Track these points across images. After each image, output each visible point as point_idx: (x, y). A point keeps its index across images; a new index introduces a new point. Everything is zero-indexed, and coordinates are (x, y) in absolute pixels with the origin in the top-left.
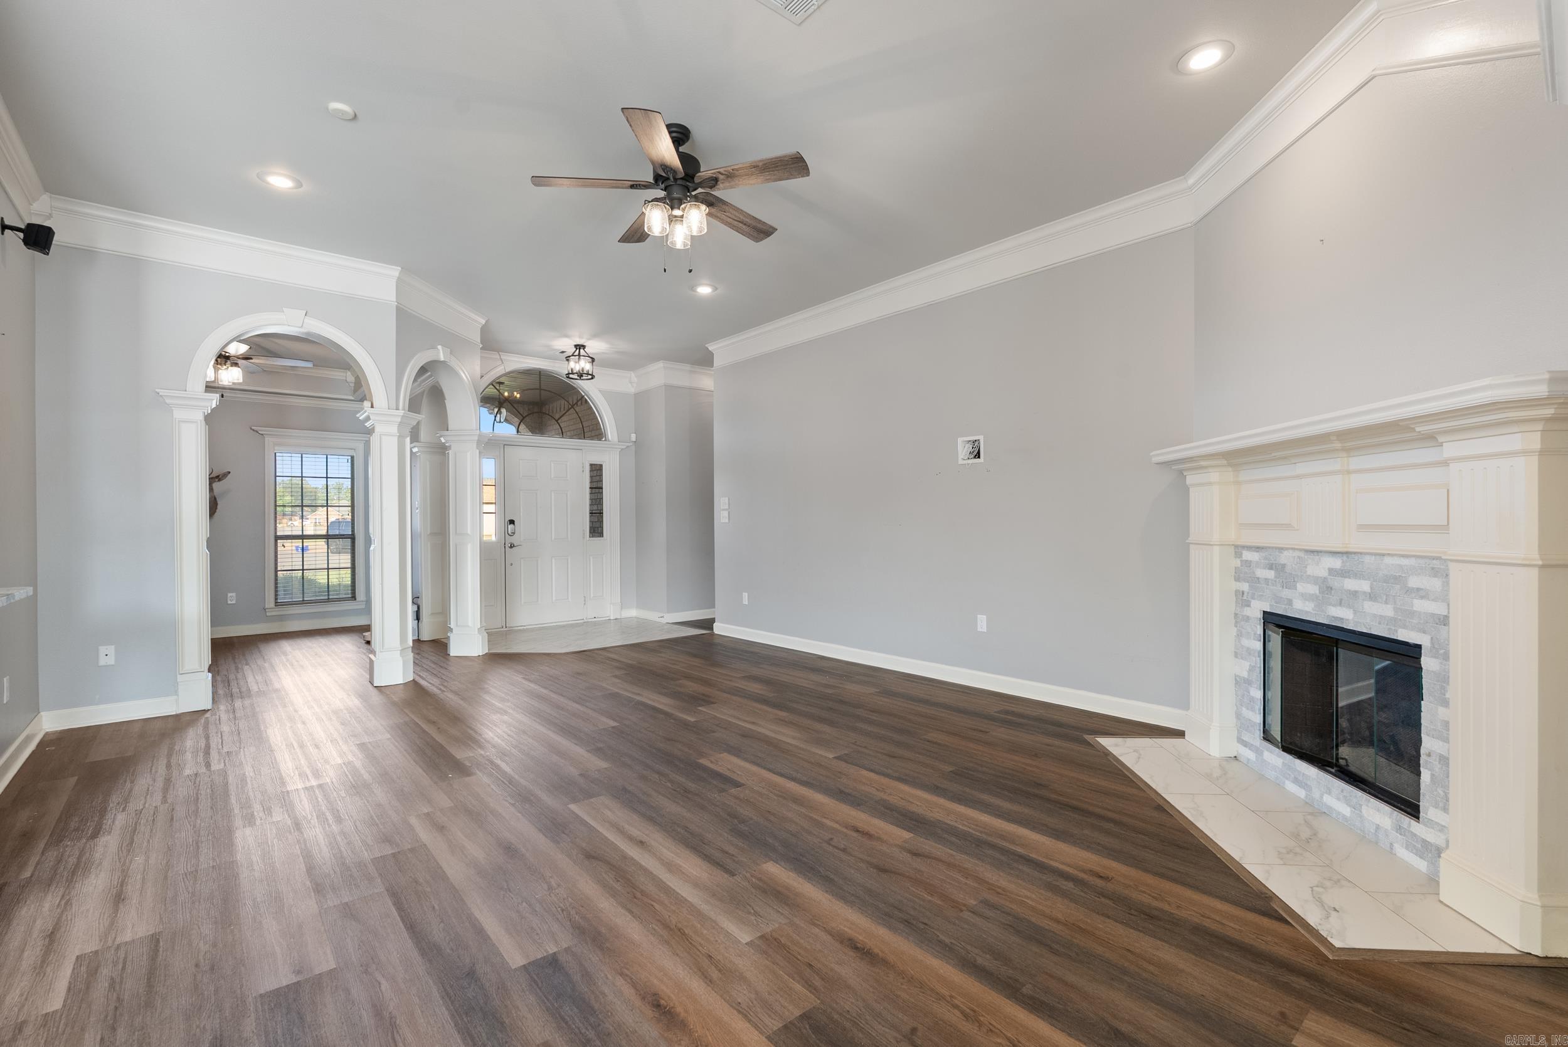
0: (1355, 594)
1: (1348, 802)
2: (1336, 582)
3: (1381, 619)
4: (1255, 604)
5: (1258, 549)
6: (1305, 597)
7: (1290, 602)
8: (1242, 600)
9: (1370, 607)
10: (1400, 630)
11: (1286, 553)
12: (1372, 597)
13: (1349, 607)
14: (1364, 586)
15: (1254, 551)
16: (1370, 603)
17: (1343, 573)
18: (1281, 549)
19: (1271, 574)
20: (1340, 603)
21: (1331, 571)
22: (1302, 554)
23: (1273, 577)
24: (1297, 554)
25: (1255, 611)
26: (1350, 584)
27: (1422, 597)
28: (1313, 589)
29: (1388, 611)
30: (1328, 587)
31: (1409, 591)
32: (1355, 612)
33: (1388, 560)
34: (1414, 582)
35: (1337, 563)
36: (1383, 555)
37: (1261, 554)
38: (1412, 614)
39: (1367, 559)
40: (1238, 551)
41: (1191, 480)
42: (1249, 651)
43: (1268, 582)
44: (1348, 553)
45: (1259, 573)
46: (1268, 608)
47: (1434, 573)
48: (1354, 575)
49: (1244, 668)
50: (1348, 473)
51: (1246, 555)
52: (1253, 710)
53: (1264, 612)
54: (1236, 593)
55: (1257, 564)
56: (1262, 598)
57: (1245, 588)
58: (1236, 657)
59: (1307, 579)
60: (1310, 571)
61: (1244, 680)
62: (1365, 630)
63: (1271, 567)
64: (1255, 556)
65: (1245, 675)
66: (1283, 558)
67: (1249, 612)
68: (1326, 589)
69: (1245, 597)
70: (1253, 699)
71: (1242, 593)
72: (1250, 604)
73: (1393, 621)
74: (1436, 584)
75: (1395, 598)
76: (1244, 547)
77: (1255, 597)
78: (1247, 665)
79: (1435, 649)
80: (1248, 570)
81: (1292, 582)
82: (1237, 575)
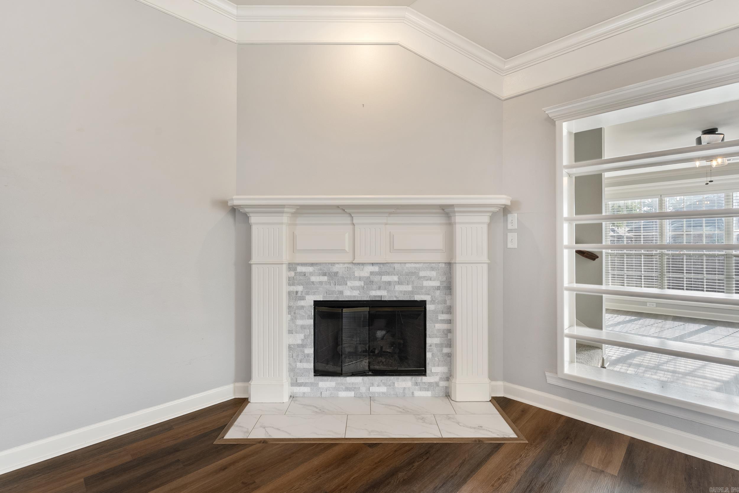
0: (389, 283)
1: (385, 384)
2: (376, 279)
3: (405, 292)
4: (307, 297)
5: (312, 264)
6: (353, 288)
7: (341, 292)
8: (294, 296)
9: (398, 288)
10: (415, 296)
11: (337, 266)
12: (400, 283)
13: (385, 289)
14: (395, 278)
15: (309, 266)
16: (399, 286)
17: (380, 274)
18: (333, 264)
19: (325, 279)
20: (379, 288)
21: (372, 273)
22: (350, 266)
23: (326, 280)
24: (346, 265)
25: (309, 302)
26: (385, 278)
27: (427, 280)
28: (357, 283)
29: (409, 288)
30: (370, 282)
31: (420, 278)
32: (388, 292)
33: (407, 265)
34: (422, 274)
35: (376, 269)
36: (405, 263)
37: (316, 267)
38: (422, 287)
39: (395, 265)
40: (292, 266)
41: (253, 219)
42: (303, 327)
43: (321, 283)
44: (383, 264)
45: (313, 279)
46: (320, 298)
47: (432, 269)
48: (388, 274)
49: (298, 338)
50: (386, 224)
51: (300, 269)
52: (308, 361)
53: (315, 301)
54: (289, 293)
55: (311, 274)
56: (314, 293)
57: (300, 288)
58: (290, 332)
59: (355, 279)
60: (357, 274)
61: (298, 346)
62: (395, 299)
63: (324, 274)
64: (310, 269)
65: (300, 342)
66: (335, 269)
67: (302, 303)
68: (369, 282)
69: (299, 294)
70: (308, 355)
71: (297, 292)
72: (303, 298)
73: (412, 292)
74: (433, 274)
75: (413, 282)
76: (298, 264)
77: (308, 293)
78: (302, 336)
79: (433, 302)
80: (301, 278)
81: (343, 281)
82: (291, 282)
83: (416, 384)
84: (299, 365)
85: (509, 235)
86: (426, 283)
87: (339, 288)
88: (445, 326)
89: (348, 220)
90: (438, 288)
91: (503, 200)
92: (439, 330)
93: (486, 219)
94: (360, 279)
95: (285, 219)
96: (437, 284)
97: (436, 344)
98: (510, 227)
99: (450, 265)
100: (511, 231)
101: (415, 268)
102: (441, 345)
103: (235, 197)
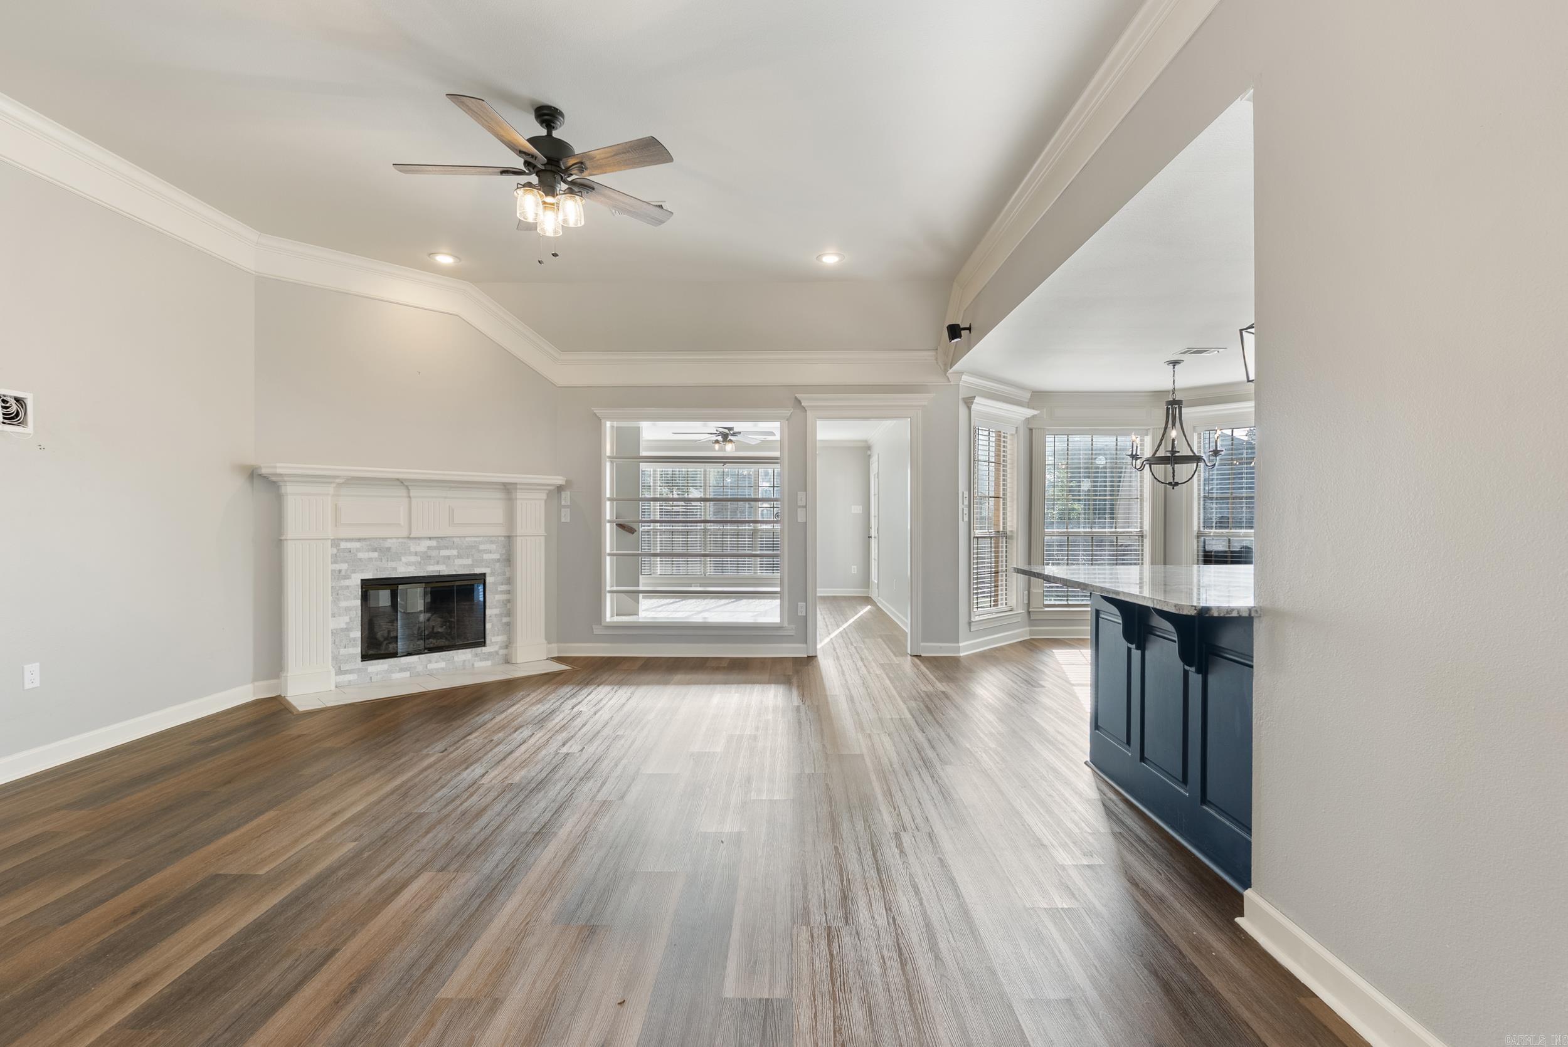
0: (448, 557)
1: (443, 660)
2: (434, 553)
3: (465, 566)
4: (353, 576)
5: (359, 540)
6: (408, 564)
7: (395, 569)
8: (338, 575)
9: (458, 562)
10: (475, 569)
11: (389, 540)
12: (459, 556)
13: (444, 563)
14: (455, 552)
15: (355, 542)
16: (458, 560)
17: (439, 548)
18: (384, 539)
19: (375, 555)
20: (438, 563)
21: (429, 548)
22: (405, 540)
23: (377, 556)
24: (400, 540)
25: (355, 581)
26: (444, 553)
27: (487, 553)
28: (413, 559)
29: (469, 562)
30: (428, 556)
31: (479, 551)
32: (447, 566)
33: (467, 539)
34: (482, 547)
35: (434, 543)
36: (465, 537)
37: (364, 543)
38: (482, 561)
39: (455, 539)
40: (336, 542)
41: (289, 489)
42: (348, 609)
43: (370, 559)
44: (441, 538)
45: (361, 555)
46: (369, 576)
47: (492, 542)
48: (447, 548)
49: (342, 622)
50: (446, 498)
51: (343, 545)
52: (354, 646)
53: (362, 580)
54: (333, 571)
55: (358, 550)
56: (362, 571)
57: (344, 566)
58: (333, 616)
59: (410, 554)
60: (412, 549)
61: (342, 630)
62: (454, 573)
63: (375, 550)
64: (357, 545)
65: (343, 626)
66: (388, 544)
67: (347, 582)
68: (426, 557)
69: (343, 573)
70: (355, 639)
71: (340, 571)
72: (347, 577)
73: (472, 565)
74: (493, 547)
75: (473, 555)
76: (342, 540)
77: (354, 572)
78: (347, 619)
79: (493, 574)
80: (346, 554)
81: (397, 557)
82: (335, 559)
83: (476, 655)
84: (343, 651)
85: (563, 510)
86: (486, 556)
87: (392, 564)
88: (504, 597)
89: (403, 492)
90: (498, 561)
91: (560, 480)
92: (498, 601)
93: (543, 496)
94: (416, 554)
95: (331, 489)
96: (496, 556)
97: (496, 615)
98: (563, 503)
99: (510, 539)
100: (565, 507)
101: (475, 541)
102: (501, 615)
103: (278, 465)
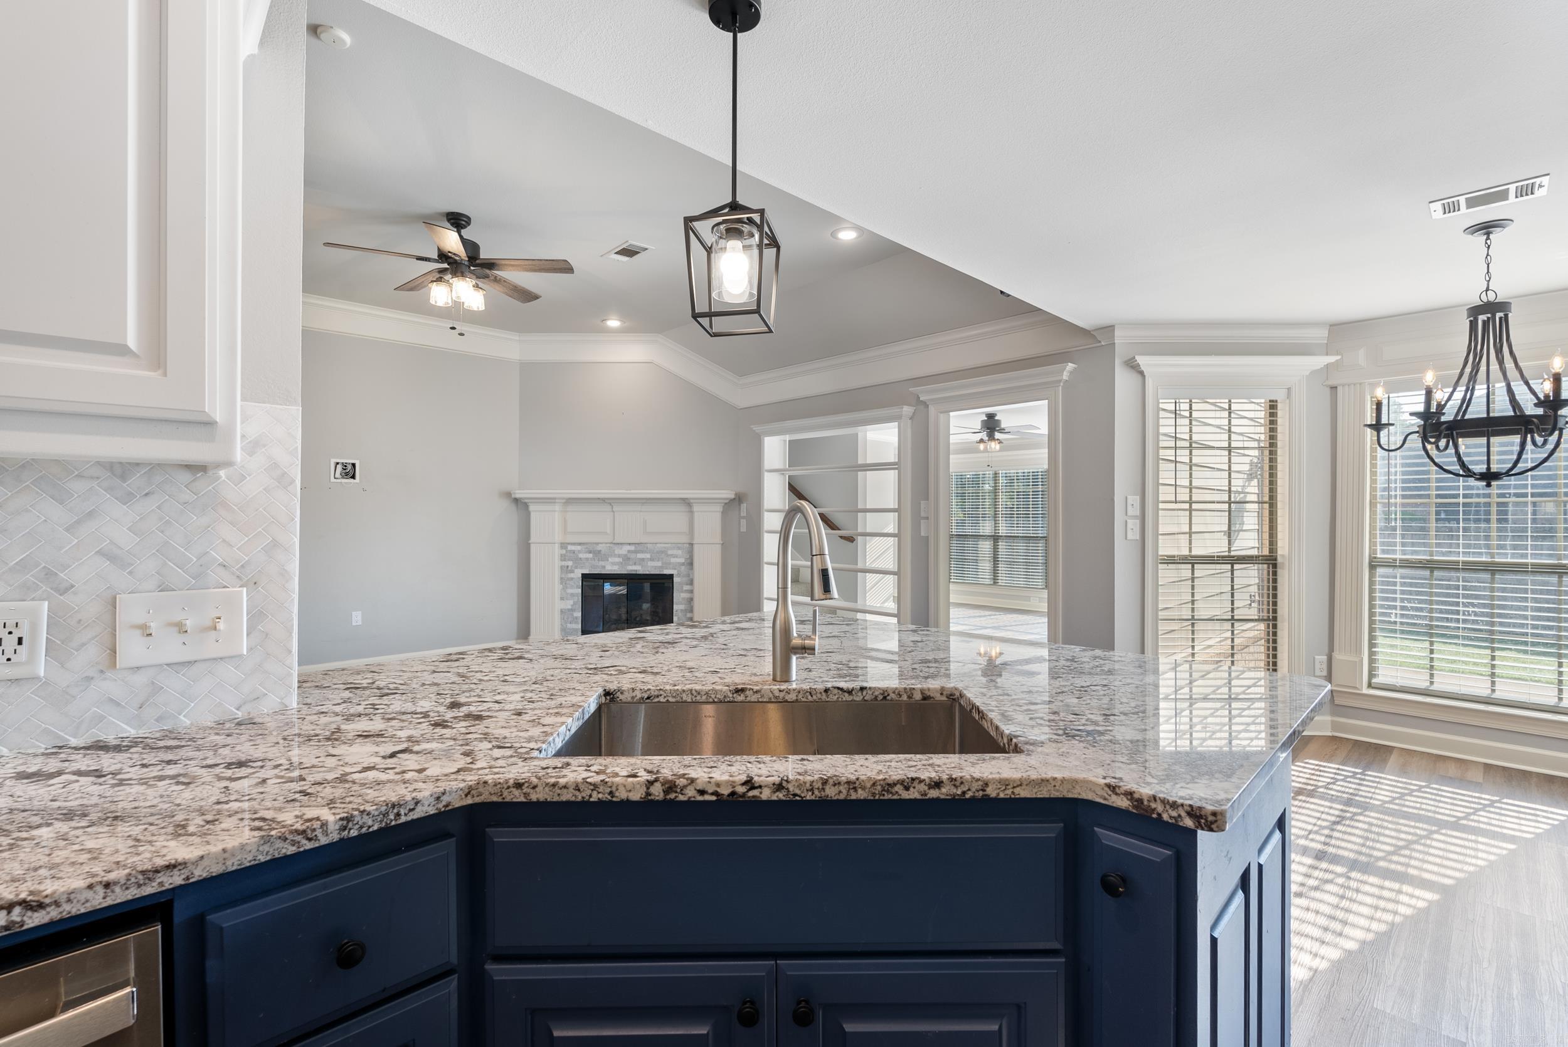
0: (643, 559)
2: (632, 556)
3: (656, 567)
4: (576, 571)
5: (580, 544)
6: (613, 564)
7: (604, 567)
8: (565, 570)
9: (650, 564)
10: (665, 570)
11: (600, 545)
12: (652, 559)
13: (640, 564)
14: (648, 556)
15: (577, 545)
16: (651, 562)
17: (636, 552)
18: (597, 544)
19: (591, 556)
20: (635, 564)
21: (629, 551)
22: (611, 545)
24: (608, 545)
25: (578, 574)
26: (640, 556)
27: (674, 558)
28: (617, 560)
29: (659, 564)
31: (668, 555)
32: (642, 567)
33: (658, 545)
34: (670, 552)
35: (632, 548)
36: (657, 543)
37: (583, 546)
38: (670, 563)
39: (649, 546)
40: (563, 545)
41: (532, 508)
42: (572, 595)
43: (587, 559)
44: (638, 544)
45: (581, 556)
46: (586, 571)
47: (679, 548)
48: (642, 552)
49: (568, 604)
50: (641, 511)
51: (570, 548)
52: (577, 623)
53: (582, 574)
54: (562, 567)
55: (579, 552)
56: (582, 568)
57: (570, 563)
58: (562, 599)
59: (615, 556)
60: (616, 552)
61: (569, 610)
62: (648, 573)
63: (590, 552)
64: (579, 548)
65: (570, 607)
66: (599, 547)
67: (572, 575)
68: (626, 559)
69: (569, 568)
70: (576, 618)
71: (568, 567)
72: (572, 572)
73: (661, 567)
74: (680, 552)
75: (662, 558)
76: (569, 544)
77: (576, 567)
78: (571, 602)
79: (679, 575)
80: (571, 555)
81: (605, 558)
82: (563, 558)
84: (569, 626)
85: (742, 520)
86: (673, 560)
87: (602, 563)
88: (688, 595)
89: (609, 508)
90: (683, 564)
91: (729, 494)
92: (683, 599)
93: (719, 508)
94: (619, 556)
95: (557, 507)
96: (682, 560)
97: (682, 610)
98: (742, 515)
99: (691, 545)
100: (743, 518)
101: (665, 548)
102: (686, 611)
103: (517, 492)
